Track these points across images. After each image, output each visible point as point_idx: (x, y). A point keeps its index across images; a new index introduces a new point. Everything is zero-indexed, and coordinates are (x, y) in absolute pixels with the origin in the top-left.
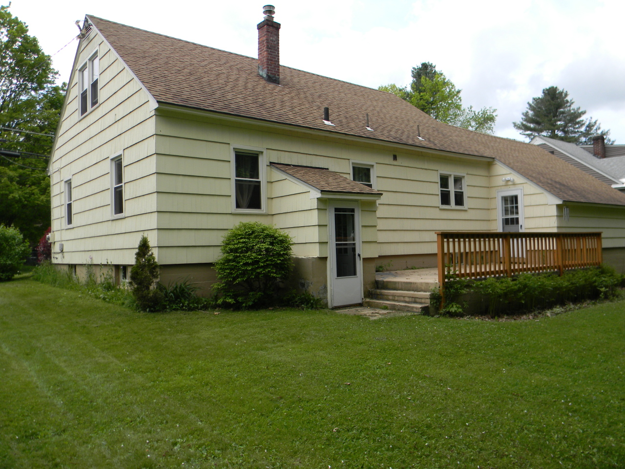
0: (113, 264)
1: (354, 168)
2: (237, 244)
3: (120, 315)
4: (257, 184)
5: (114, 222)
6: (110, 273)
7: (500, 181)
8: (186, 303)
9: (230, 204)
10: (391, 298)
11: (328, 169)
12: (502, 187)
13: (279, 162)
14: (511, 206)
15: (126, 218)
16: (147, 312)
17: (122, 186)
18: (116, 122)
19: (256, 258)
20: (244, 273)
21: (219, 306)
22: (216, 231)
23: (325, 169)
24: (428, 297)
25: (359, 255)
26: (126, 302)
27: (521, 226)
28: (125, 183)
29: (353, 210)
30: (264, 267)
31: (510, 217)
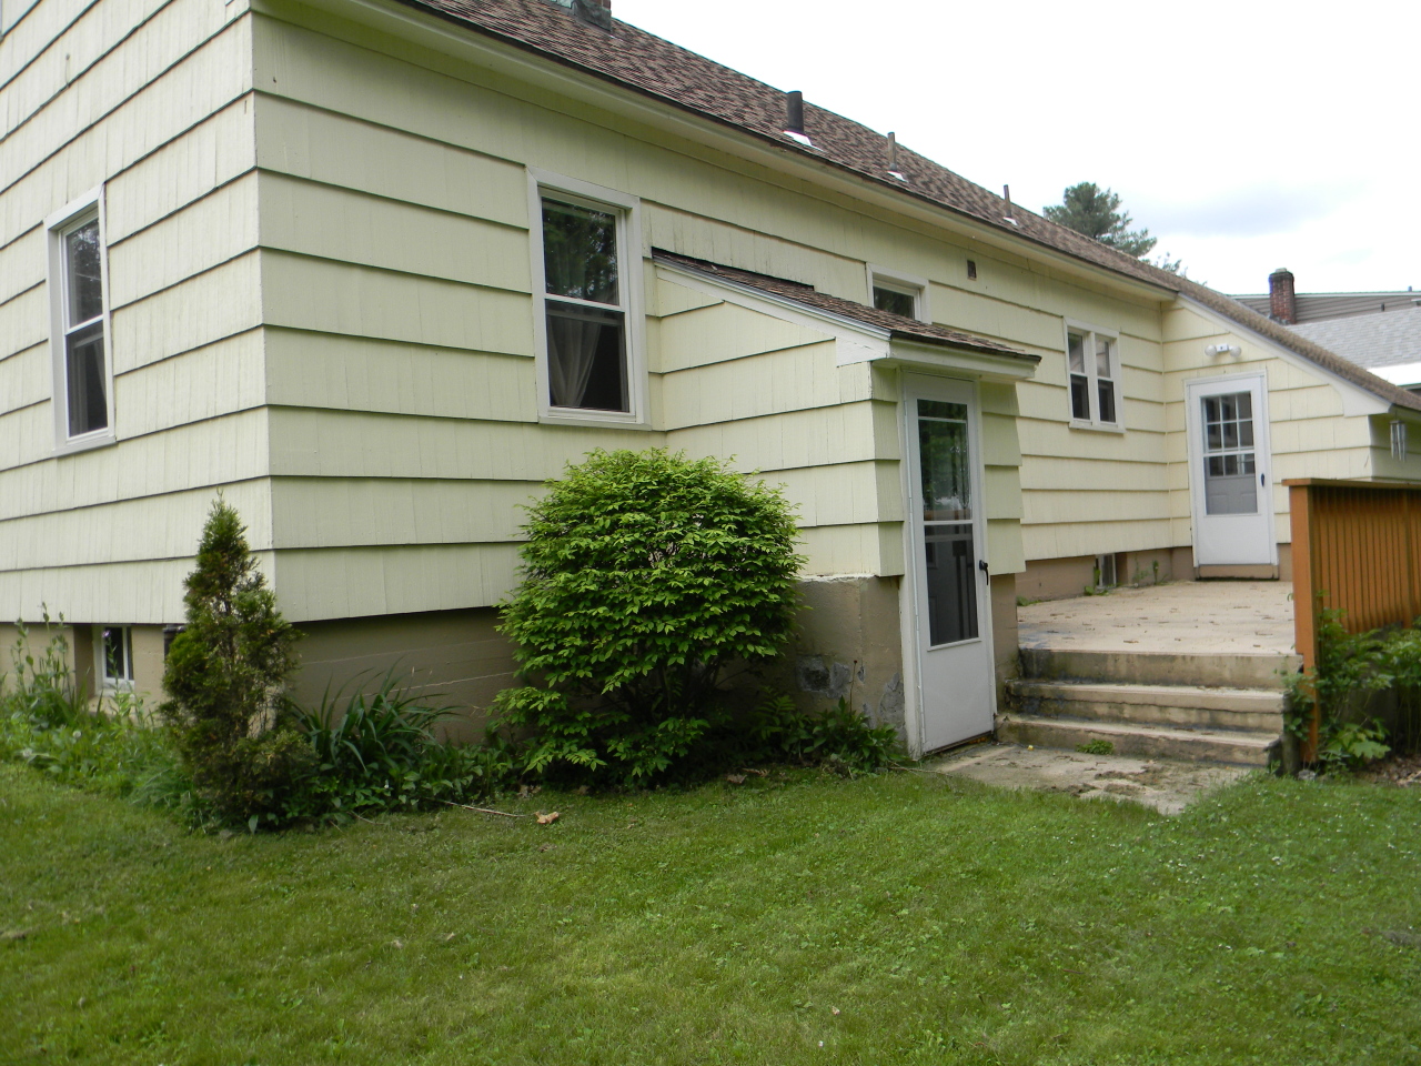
0: (66, 620)
1: (877, 291)
2: (610, 532)
3: (126, 853)
4: (611, 322)
5: (71, 463)
6: (56, 654)
7: (1197, 354)
8: (412, 777)
9: (528, 390)
10: (1102, 710)
11: (812, 287)
12: (1203, 372)
13: (679, 252)
14: (1231, 421)
15: (121, 446)
16: (248, 832)
17: (101, 323)
18: (69, 85)
19: (690, 586)
20: (645, 644)
21: (531, 778)
22: (487, 488)
23: (806, 286)
24: (1278, 710)
25: (984, 567)
26: (143, 781)
27: (1263, 477)
28: (112, 312)
29: (961, 411)
30: (719, 622)
31: (1223, 452)
